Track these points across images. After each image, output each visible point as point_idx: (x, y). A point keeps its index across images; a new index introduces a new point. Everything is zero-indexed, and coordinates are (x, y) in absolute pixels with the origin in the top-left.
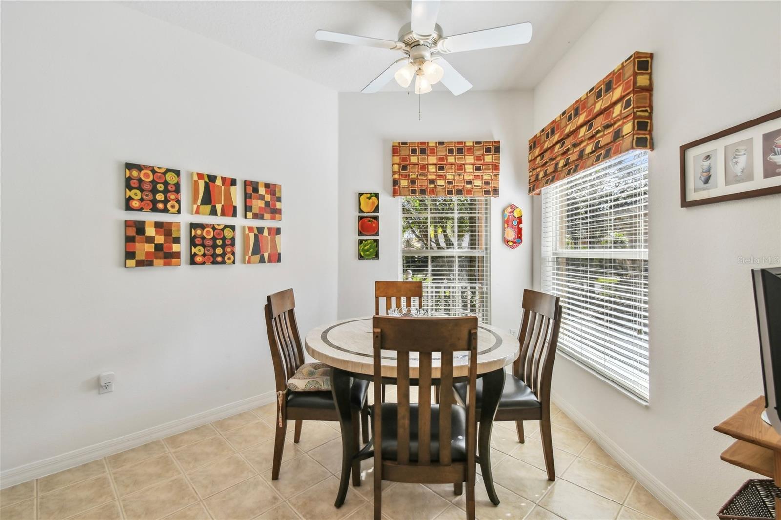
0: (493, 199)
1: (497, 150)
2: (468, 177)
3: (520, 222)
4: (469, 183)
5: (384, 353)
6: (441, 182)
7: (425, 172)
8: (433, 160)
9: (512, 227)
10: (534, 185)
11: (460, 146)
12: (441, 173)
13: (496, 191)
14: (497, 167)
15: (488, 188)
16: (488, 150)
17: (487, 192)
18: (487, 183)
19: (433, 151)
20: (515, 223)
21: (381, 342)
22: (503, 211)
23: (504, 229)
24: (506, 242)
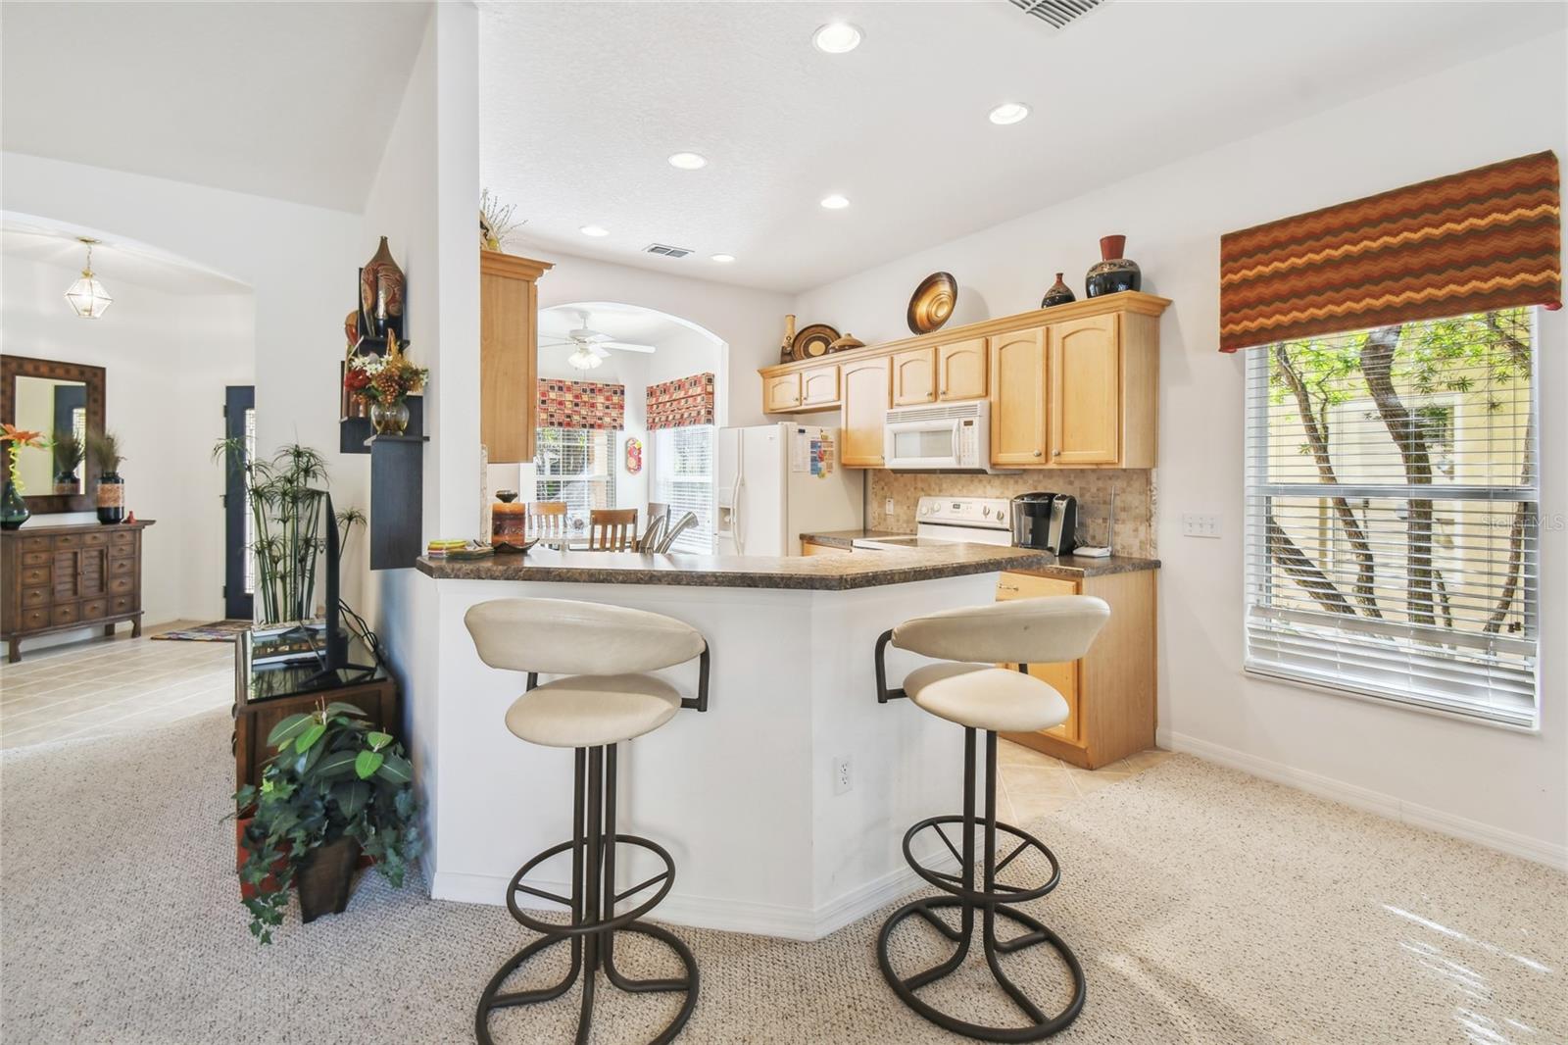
0: (618, 433)
1: (622, 393)
2: (599, 414)
3: (640, 453)
4: (600, 419)
5: (596, 527)
6: (576, 418)
7: (563, 407)
8: (569, 397)
9: (635, 457)
10: (652, 426)
11: (593, 387)
12: (576, 409)
13: (621, 427)
14: (622, 407)
15: (615, 424)
16: (615, 392)
17: (615, 427)
18: (615, 420)
19: (569, 389)
20: (636, 453)
21: (595, 522)
22: (627, 442)
23: (627, 459)
24: (629, 469)
